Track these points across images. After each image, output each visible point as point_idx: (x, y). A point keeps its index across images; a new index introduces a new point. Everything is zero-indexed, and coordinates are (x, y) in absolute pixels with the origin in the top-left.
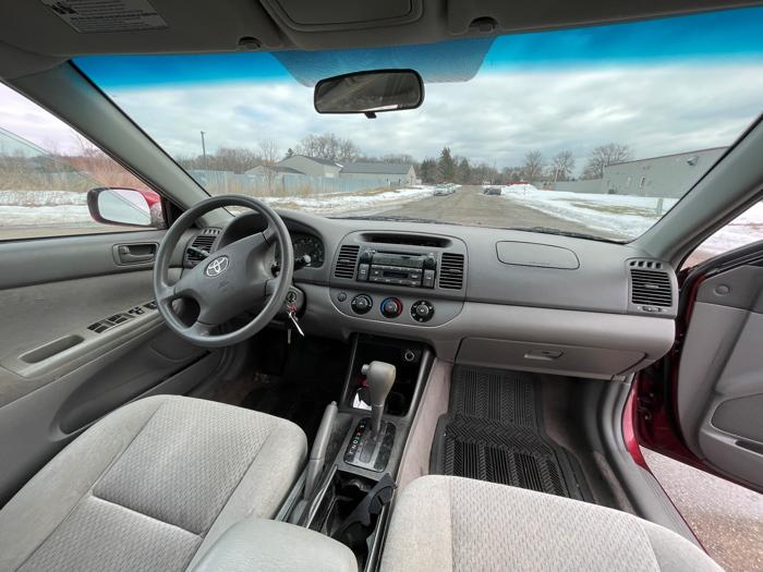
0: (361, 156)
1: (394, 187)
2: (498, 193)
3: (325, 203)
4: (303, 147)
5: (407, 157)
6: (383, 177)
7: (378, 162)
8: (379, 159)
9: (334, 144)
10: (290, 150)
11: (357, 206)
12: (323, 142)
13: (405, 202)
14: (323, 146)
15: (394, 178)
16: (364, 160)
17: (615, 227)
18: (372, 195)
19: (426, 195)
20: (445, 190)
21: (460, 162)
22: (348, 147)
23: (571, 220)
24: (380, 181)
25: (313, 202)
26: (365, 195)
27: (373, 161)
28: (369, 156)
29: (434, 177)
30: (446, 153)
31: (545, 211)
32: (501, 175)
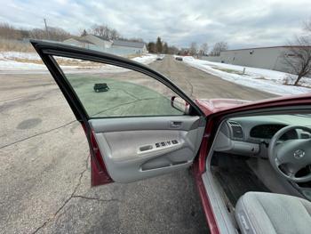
0: (120, 37)
2: (181, 60)
4: (92, 30)
6: (132, 49)
9: (107, 30)
10: (85, 31)
14: (102, 30)
16: (122, 40)
19: (153, 60)
22: (114, 33)
27: (126, 40)
28: (124, 38)
30: (159, 39)
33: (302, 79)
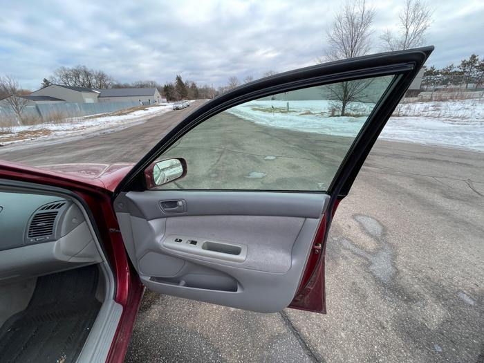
0: (115, 83)
1: (144, 107)
3: (79, 126)
4: (58, 78)
5: (152, 82)
6: (136, 99)
7: (131, 87)
8: (131, 85)
9: (87, 74)
10: (45, 81)
11: (107, 125)
12: (77, 74)
13: (149, 117)
14: (77, 76)
15: (145, 99)
16: (118, 87)
17: (267, 121)
18: (125, 114)
19: (168, 110)
20: (180, 106)
21: (190, 85)
22: (101, 77)
23: (248, 119)
24: (133, 102)
25: (67, 126)
26: (119, 115)
27: (126, 87)
28: (122, 83)
29: (174, 97)
30: (179, 79)
31: (237, 115)
32: (218, 92)
33: (348, 105)
